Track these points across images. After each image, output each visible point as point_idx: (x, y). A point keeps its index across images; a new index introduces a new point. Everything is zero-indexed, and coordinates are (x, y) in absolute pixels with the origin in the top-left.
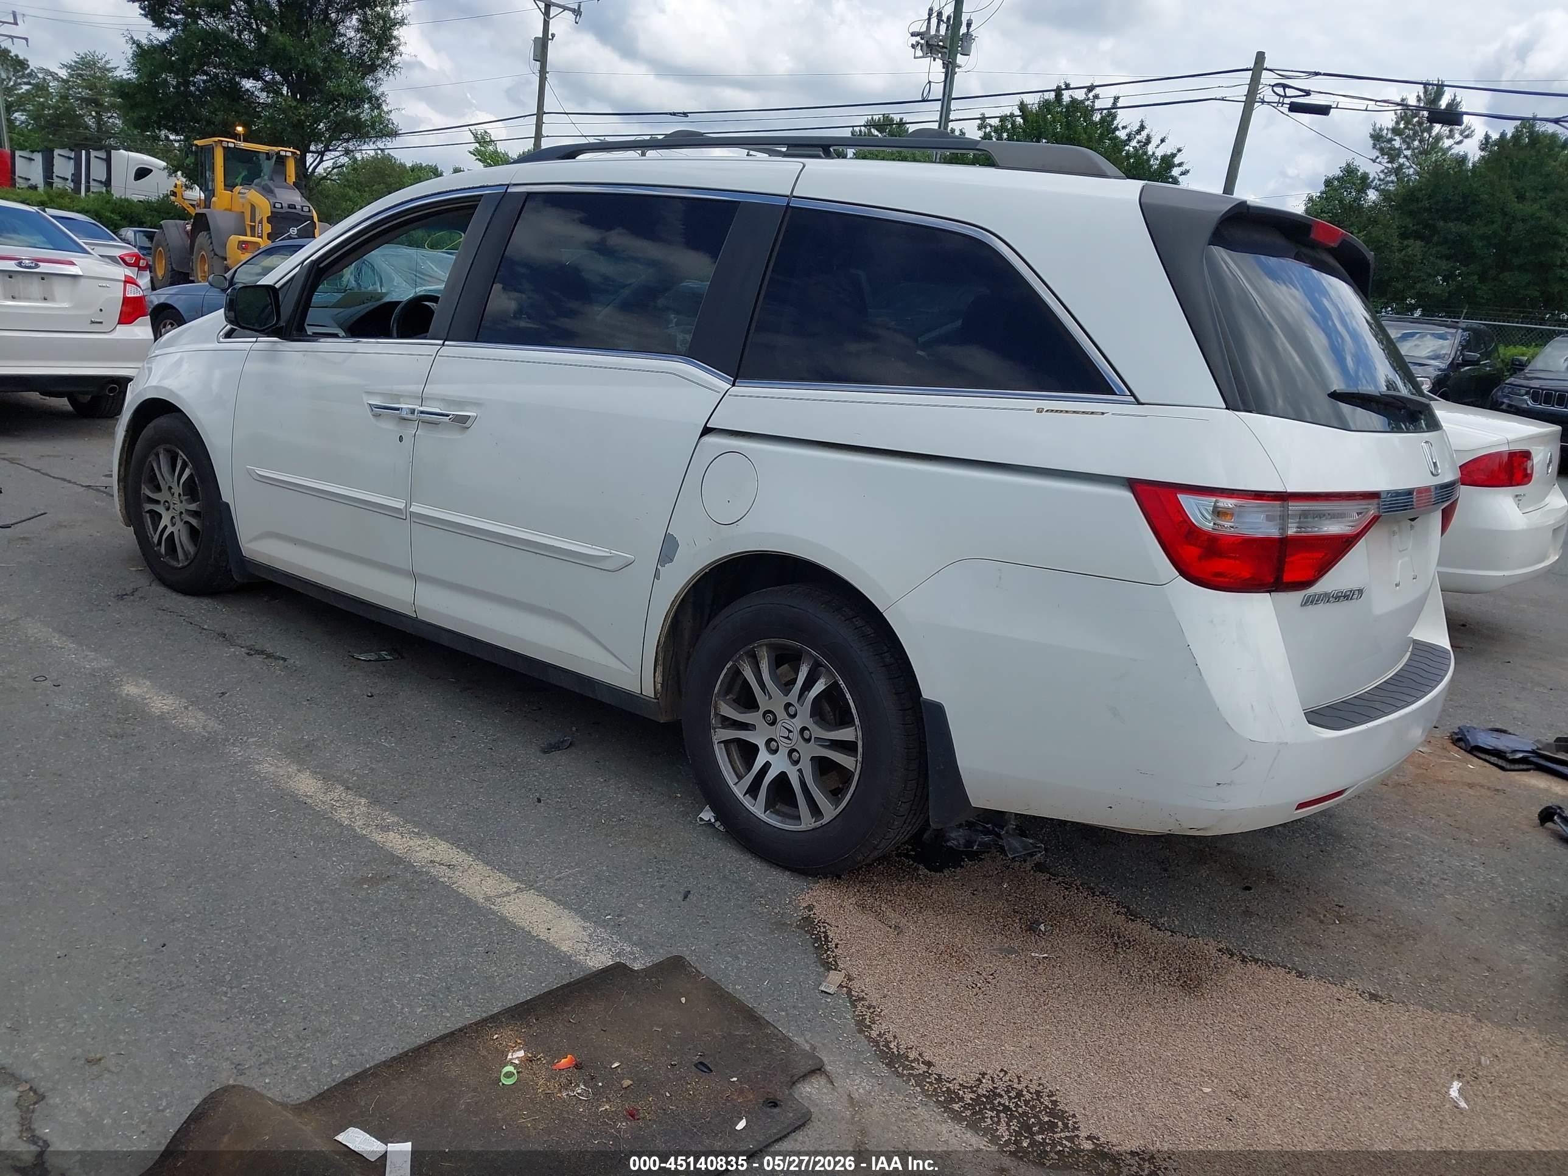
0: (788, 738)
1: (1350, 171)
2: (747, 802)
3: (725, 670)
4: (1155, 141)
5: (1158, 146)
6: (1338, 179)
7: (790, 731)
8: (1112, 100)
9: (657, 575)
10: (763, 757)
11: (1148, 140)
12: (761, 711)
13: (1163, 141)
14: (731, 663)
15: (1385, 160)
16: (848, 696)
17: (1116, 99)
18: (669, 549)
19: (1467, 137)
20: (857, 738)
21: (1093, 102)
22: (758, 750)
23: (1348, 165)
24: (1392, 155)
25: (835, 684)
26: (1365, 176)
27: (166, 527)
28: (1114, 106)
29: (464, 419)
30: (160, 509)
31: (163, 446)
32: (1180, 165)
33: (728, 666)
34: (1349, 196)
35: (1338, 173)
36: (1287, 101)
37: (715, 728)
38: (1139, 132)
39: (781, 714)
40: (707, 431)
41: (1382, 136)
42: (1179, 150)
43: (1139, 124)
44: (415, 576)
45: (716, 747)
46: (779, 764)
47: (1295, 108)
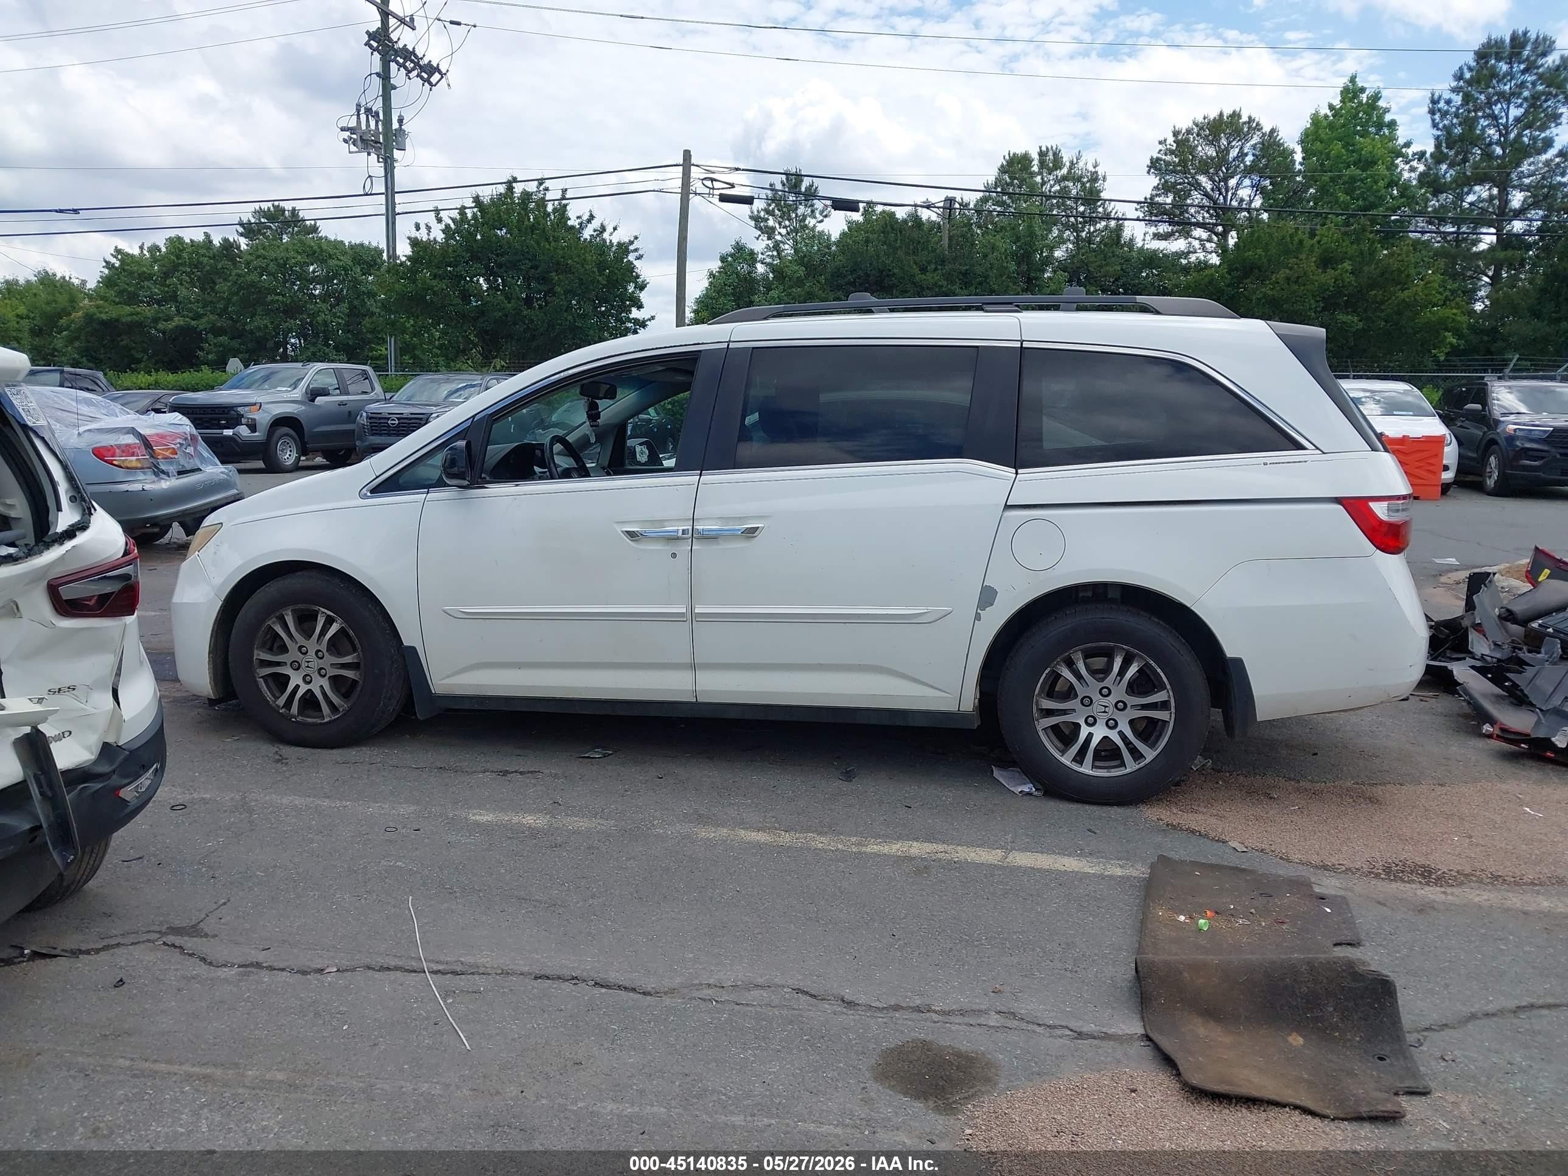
0: (1105, 712)
1: (739, 248)
2: (1075, 767)
3: (1044, 675)
4: (609, 229)
5: (611, 234)
6: (732, 255)
7: (1106, 707)
8: (560, 192)
9: (978, 617)
10: (1084, 731)
11: (603, 229)
12: (1079, 698)
13: (615, 229)
14: (1049, 669)
15: (764, 237)
16: (1159, 670)
17: (564, 191)
18: (987, 596)
19: (826, 216)
20: (1169, 697)
21: (545, 194)
22: (1080, 726)
23: (737, 243)
24: (770, 232)
25: (1147, 665)
26: (752, 253)
27: (297, 687)
28: (563, 198)
29: (754, 530)
30: (286, 670)
31: (291, 607)
32: (636, 250)
33: (1047, 672)
34: (743, 268)
35: (730, 250)
36: (717, 192)
37: (1037, 720)
38: (589, 221)
39: (1096, 697)
40: (1007, 507)
41: (760, 218)
42: (636, 238)
43: (589, 214)
44: (693, 667)
45: (1041, 734)
46: (1099, 732)
47: (724, 198)
